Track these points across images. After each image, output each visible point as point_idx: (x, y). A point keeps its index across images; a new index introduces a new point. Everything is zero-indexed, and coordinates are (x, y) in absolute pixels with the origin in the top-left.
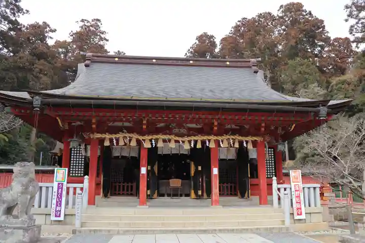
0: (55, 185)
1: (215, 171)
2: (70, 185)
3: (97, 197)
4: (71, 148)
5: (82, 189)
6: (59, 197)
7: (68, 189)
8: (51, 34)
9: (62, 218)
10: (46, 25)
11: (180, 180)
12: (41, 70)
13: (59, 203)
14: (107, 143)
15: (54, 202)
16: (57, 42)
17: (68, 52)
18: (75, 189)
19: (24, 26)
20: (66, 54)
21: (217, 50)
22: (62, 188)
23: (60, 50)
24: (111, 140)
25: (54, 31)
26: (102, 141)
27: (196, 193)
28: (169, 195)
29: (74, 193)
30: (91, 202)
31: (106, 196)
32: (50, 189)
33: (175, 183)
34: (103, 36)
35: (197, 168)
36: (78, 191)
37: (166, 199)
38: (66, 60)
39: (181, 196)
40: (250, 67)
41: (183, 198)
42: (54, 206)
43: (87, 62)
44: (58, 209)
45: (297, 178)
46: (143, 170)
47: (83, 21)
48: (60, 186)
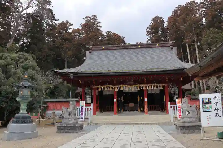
0: (80, 107)
1: (146, 100)
2: (86, 107)
3: (97, 112)
4: (85, 93)
5: (90, 108)
6: (82, 112)
7: (85, 108)
8: (70, 27)
9: (84, 120)
10: (67, 22)
11: (133, 104)
12: (67, 47)
13: (82, 114)
14: (100, 90)
15: (80, 114)
16: (74, 30)
17: (80, 34)
18: (88, 108)
19: (57, 25)
20: (79, 36)
21: (165, 25)
22: (83, 108)
23: (76, 34)
24: (101, 88)
25: (72, 25)
26: (98, 89)
27: (140, 109)
28: (129, 111)
29: (88, 111)
30: (95, 113)
31: (101, 111)
32: (79, 109)
33: (131, 105)
34: (98, 25)
35: (140, 98)
36: (89, 109)
37: (127, 112)
38: (79, 39)
39: (134, 111)
40: (169, 46)
41: (136, 112)
42: (80, 115)
43: (90, 51)
44: (82, 116)
45: (179, 102)
46: (115, 100)
47: (86, 17)
48: (82, 108)
